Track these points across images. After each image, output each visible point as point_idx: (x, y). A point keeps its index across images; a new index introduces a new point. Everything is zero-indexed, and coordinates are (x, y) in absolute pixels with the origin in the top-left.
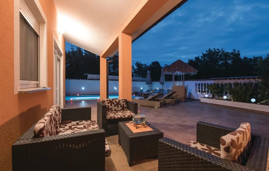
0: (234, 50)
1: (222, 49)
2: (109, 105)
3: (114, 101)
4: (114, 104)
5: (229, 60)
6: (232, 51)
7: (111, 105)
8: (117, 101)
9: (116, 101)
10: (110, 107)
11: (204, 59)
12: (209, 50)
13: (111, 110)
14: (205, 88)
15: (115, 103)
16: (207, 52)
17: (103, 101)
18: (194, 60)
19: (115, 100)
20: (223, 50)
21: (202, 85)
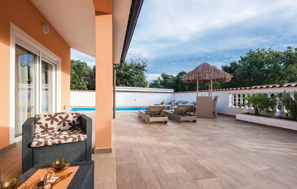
0: (289, 48)
1: (270, 48)
2: (49, 122)
3: (57, 117)
4: (57, 120)
5: (280, 63)
6: (286, 50)
7: (52, 123)
8: (64, 116)
9: (60, 117)
10: (50, 126)
11: (244, 64)
12: (250, 53)
13: (51, 131)
14: (244, 100)
15: (60, 120)
16: (247, 55)
17: (37, 117)
18: (229, 66)
19: (60, 115)
20: (272, 50)
21: (239, 96)
